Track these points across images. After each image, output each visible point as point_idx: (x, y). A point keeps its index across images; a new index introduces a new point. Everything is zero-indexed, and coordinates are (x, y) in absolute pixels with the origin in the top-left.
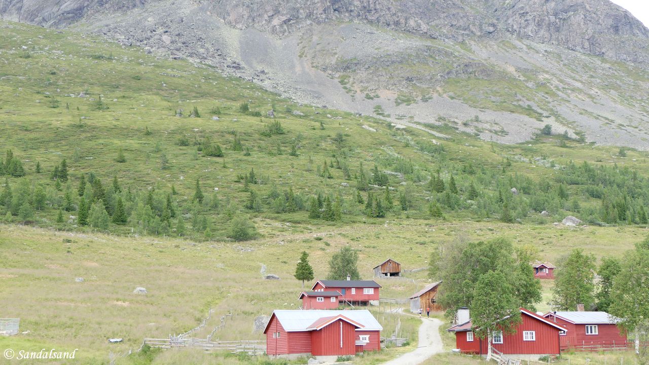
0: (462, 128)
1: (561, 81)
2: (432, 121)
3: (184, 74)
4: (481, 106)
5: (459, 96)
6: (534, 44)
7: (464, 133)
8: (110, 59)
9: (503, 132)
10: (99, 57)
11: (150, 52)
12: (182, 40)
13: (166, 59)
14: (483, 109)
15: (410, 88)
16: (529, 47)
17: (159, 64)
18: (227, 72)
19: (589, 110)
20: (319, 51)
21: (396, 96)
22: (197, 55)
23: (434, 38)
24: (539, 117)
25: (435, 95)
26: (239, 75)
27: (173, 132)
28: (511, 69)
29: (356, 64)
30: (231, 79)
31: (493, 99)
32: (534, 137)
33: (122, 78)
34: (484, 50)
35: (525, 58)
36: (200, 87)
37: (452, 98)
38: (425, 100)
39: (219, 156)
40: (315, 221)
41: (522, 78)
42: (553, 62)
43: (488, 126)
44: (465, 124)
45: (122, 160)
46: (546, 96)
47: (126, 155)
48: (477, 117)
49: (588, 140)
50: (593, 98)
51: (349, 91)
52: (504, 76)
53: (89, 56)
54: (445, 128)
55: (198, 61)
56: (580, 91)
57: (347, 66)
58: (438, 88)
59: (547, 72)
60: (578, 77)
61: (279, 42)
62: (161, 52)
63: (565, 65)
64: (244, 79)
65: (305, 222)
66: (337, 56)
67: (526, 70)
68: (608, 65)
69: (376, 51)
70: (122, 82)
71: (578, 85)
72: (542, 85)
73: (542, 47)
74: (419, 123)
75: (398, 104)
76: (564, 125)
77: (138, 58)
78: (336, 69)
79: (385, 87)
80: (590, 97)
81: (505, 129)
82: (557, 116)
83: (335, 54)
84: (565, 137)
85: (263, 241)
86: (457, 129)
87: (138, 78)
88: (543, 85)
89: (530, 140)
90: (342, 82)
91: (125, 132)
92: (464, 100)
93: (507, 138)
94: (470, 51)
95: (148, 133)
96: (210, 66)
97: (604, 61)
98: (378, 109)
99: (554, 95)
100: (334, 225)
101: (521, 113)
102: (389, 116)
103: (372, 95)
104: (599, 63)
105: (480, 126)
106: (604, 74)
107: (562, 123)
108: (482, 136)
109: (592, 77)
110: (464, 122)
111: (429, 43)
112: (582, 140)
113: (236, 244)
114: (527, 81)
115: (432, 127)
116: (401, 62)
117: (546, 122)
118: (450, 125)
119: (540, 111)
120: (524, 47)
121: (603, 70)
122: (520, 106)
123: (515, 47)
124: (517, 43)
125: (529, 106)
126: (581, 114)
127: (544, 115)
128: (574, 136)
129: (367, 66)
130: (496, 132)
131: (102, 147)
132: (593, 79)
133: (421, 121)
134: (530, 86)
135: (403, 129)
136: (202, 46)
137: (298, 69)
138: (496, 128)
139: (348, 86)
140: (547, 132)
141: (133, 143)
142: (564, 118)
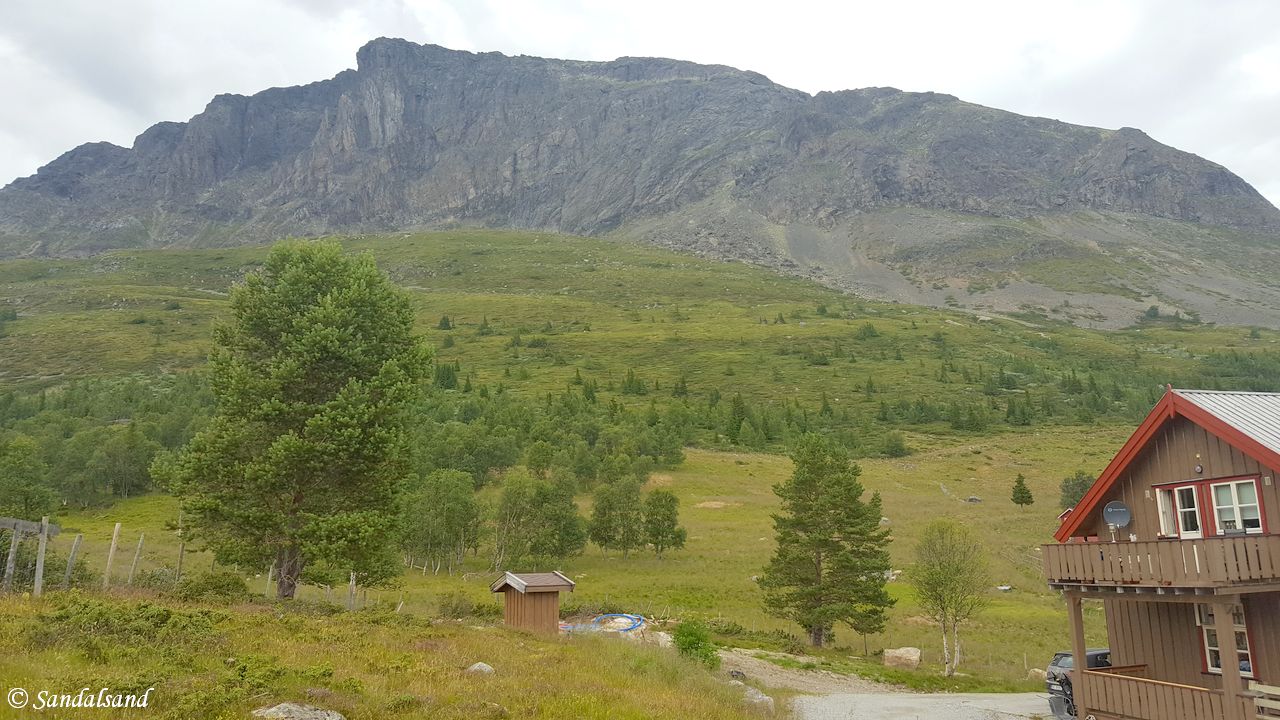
0: (1053, 316)
1: (1154, 254)
2: (1015, 310)
3: (743, 277)
4: (1069, 288)
5: (1039, 279)
6: (1113, 214)
7: (1054, 320)
8: (668, 266)
9: (1101, 318)
10: (658, 266)
11: (703, 256)
12: (729, 240)
13: (721, 262)
14: (1070, 292)
15: (982, 274)
16: (1108, 217)
17: (716, 268)
18: (783, 272)
19: (1196, 285)
20: (873, 242)
21: (967, 284)
22: (749, 256)
23: (997, 217)
24: (1138, 298)
25: (1012, 280)
26: (795, 274)
27: (767, 341)
28: (1093, 244)
29: (918, 253)
30: (788, 279)
31: (1079, 279)
32: (1139, 321)
33: (686, 285)
34: (1056, 225)
35: (1106, 230)
36: (762, 290)
37: (1032, 282)
38: (1001, 286)
39: (825, 364)
40: (960, 432)
41: (1107, 253)
42: (1139, 232)
43: (1081, 311)
44: (1054, 311)
45: (731, 374)
46: (1140, 272)
47: (734, 368)
48: (1066, 302)
49: (1205, 321)
50: (1196, 270)
51: (914, 282)
52: (1086, 253)
53: (648, 265)
54: (1032, 317)
55: (751, 261)
56: (1180, 264)
57: (908, 256)
58: (1014, 272)
59: (1136, 245)
60: (1173, 247)
61: (827, 235)
62: (713, 256)
63: (1154, 234)
64: (801, 278)
65: (949, 434)
66: (894, 245)
67: (1111, 245)
68: (1206, 231)
69: (938, 237)
70: (686, 290)
71: (1175, 256)
72: (1132, 260)
73: (1123, 216)
74: (1002, 313)
75: (972, 293)
76: (1170, 304)
77: (694, 263)
78: (895, 260)
79: (953, 276)
80: (1193, 269)
81: (1102, 313)
82: (1160, 295)
83: (893, 243)
84: (1176, 318)
85: (918, 457)
86: (1046, 316)
87: (700, 285)
88: (1134, 259)
89: (1134, 324)
90: (904, 273)
91: (722, 344)
92: (1046, 283)
93: (1107, 323)
94: (1040, 226)
95: (743, 344)
96: (763, 266)
97: (1201, 226)
98: (950, 300)
99: (1149, 270)
100: (982, 436)
101: (1115, 294)
102: (964, 307)
103: (940, 285)
104: (1196, 229)
105: (1072, 312)
106: (1204, 242)
107: (1166, 302)
108: (1076, 322)
109: (1190, 246)
110: (1053, 307)
111: (993, 223)
112: (1196, 321)
113: (894, 461)
114: (1114, 257)
115: (1017, 316)
116: (968, 247)
117: (1149, 303)
118: (1037, 312)
119: (1136, 290)
120: (1102, 217)
121: (1201, 237)
122: (1112, 285)
123: (1092, 219)
124: (1093, 214)
125: (1122, 285)
126: (1188, 290)
127: (1143, 294)
128: (1186, 317)
129: (929, 254)
130: (1092, 318)
131: (705, 360)
132: (1192, 249)
133: (1003, 310)
134: (1119, 262)
135: (989, 321)
136: (750, 246)
137: (854, 262)
138: (1091, 313)
139: (911, 276)
140: (1153, 313)
141: (733, 354)
142: (1167, 297)
